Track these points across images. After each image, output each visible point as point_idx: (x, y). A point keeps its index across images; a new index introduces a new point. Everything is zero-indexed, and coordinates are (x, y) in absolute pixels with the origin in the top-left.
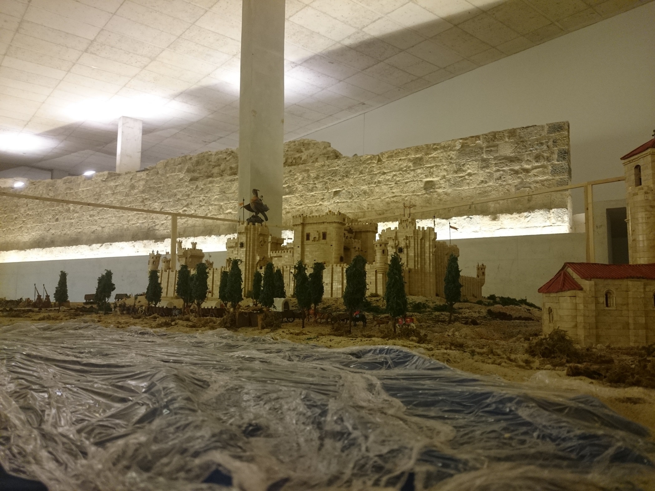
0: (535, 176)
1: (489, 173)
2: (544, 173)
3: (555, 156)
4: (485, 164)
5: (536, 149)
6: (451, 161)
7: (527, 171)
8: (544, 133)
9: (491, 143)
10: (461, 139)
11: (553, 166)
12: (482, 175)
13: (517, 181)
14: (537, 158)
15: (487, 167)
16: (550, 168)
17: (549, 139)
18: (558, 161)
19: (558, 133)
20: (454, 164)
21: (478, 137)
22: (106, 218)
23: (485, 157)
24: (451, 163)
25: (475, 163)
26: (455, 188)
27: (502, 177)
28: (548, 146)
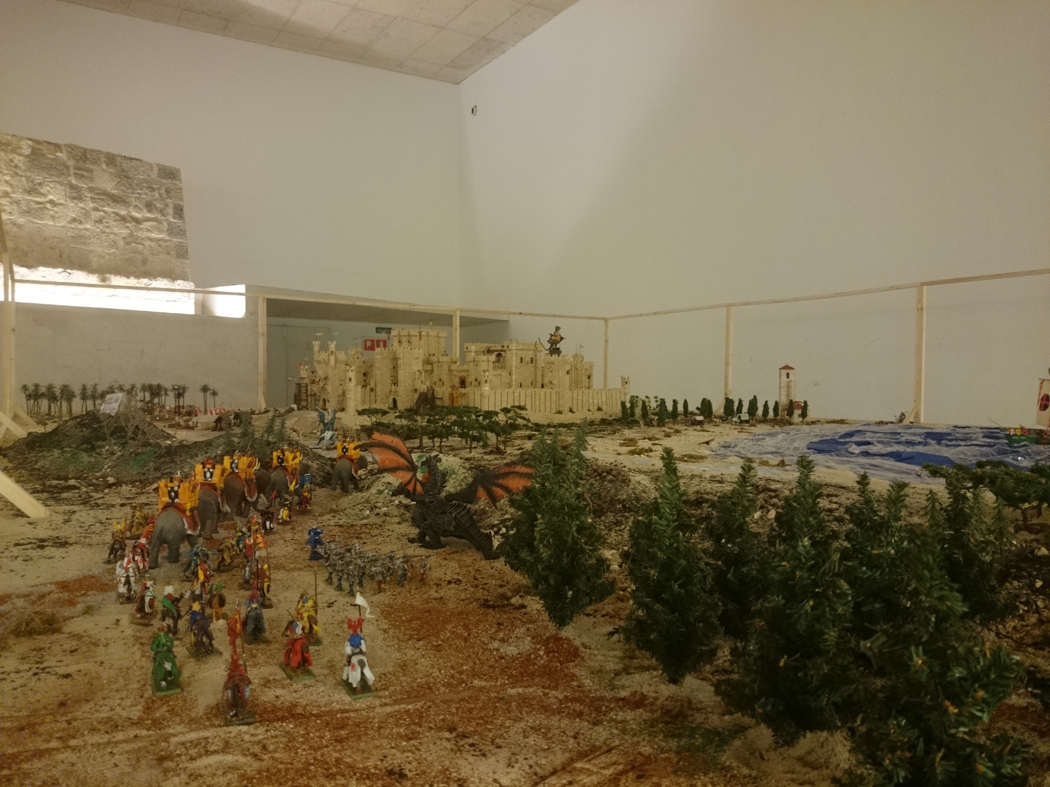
0: (149, 231)
1: (83, 209)
2: (159, 231)
3: (170, 211)
4: (76, 194)
5: (146, 194)
6: (18, 171)
7: (138, 221)
8: (154, 174)
9: (81, 164)
10: (30, 139)
11: (169, 223)
12: (73, 209)
13: (125, 232)
14: (149, 206)
15: (79, 198)
16: (165, 224)
17: (161, 186)
18: (174, 218)
19: (170, 181)
20: (24, 179)
21: (58, 147)
23: (74, 182)
24: (17, 174)
25: (58, 186)
26: (31, 219)
27: (104, 221)
28: (160, 195)
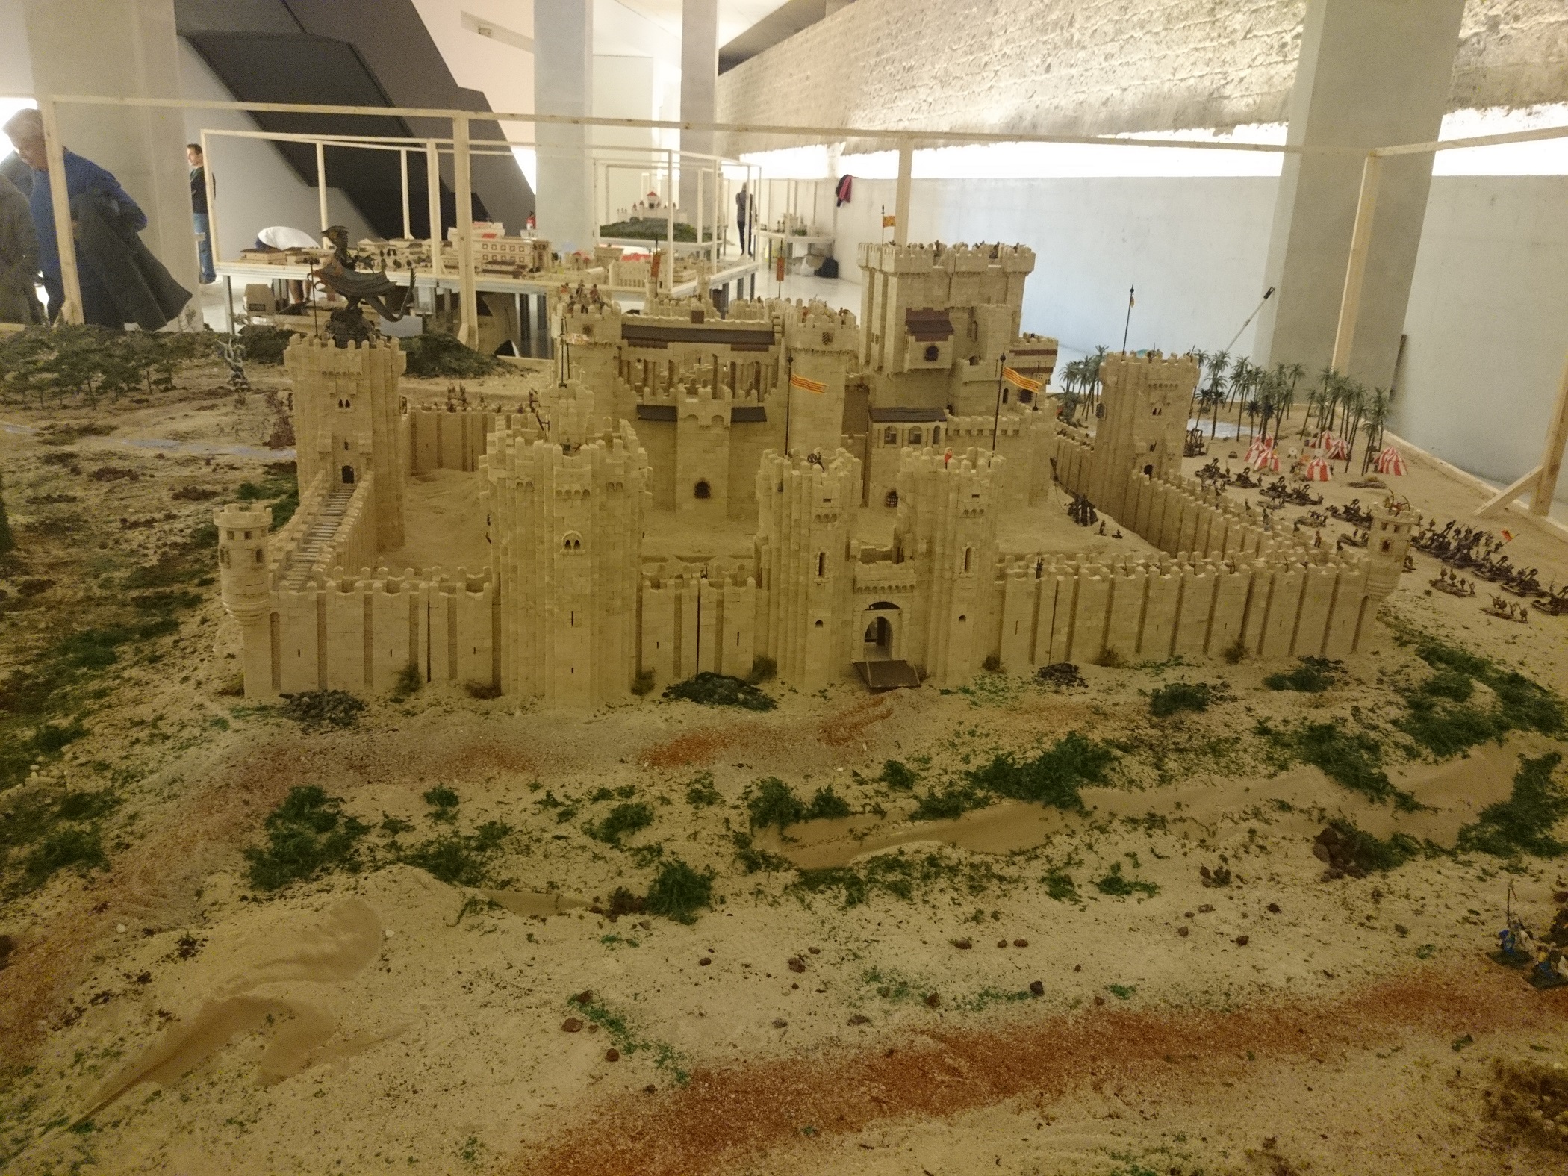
22: (1134, 64)
